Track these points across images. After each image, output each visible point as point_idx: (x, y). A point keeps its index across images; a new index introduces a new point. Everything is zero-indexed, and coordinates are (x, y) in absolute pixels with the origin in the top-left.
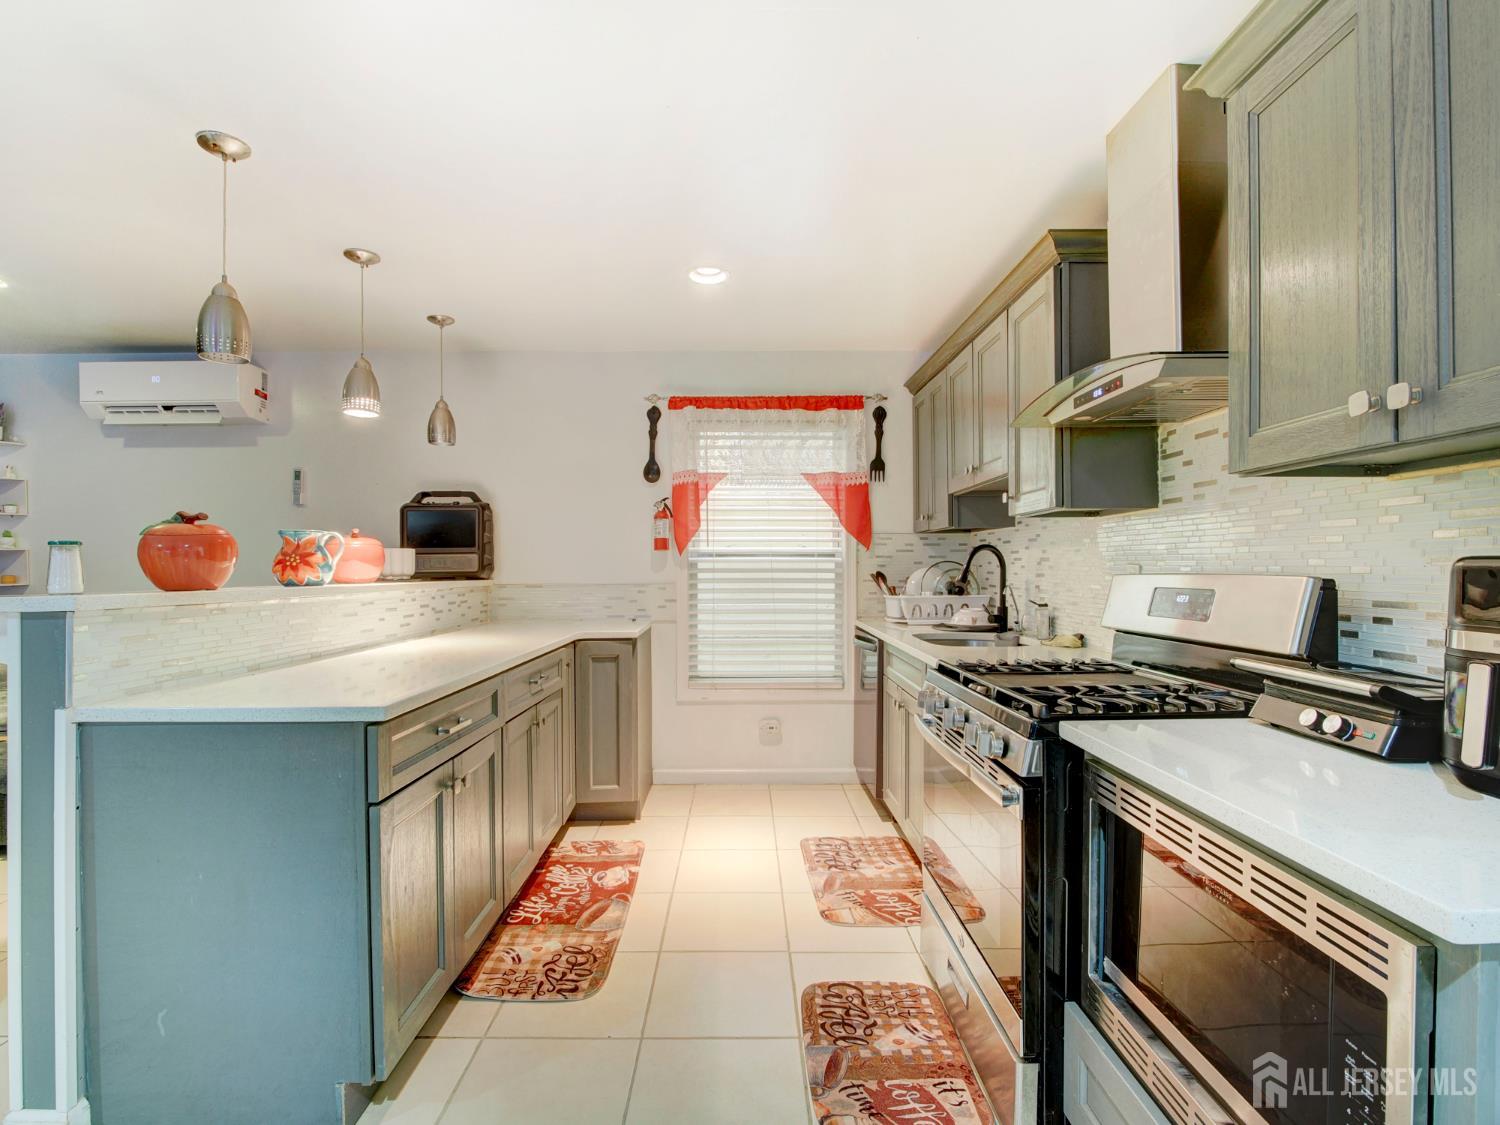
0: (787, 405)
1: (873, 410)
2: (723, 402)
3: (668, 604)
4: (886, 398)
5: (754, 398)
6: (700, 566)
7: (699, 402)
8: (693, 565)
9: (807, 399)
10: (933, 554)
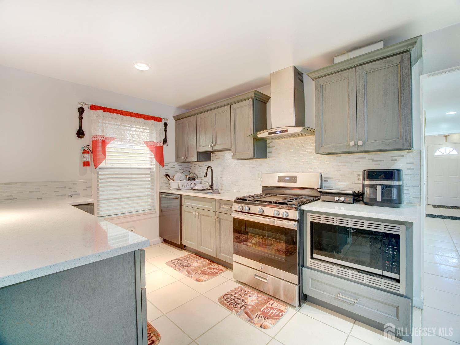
0: (137, 116)
1: (164, 123)
2: (114, 111)
3: (86, 188)
4: (168, 120)
5: (126, 111)
6: (100, 173)
7: (105, 109)
8: (98, 173)
9: (144, 115)
10: (181, 169)
